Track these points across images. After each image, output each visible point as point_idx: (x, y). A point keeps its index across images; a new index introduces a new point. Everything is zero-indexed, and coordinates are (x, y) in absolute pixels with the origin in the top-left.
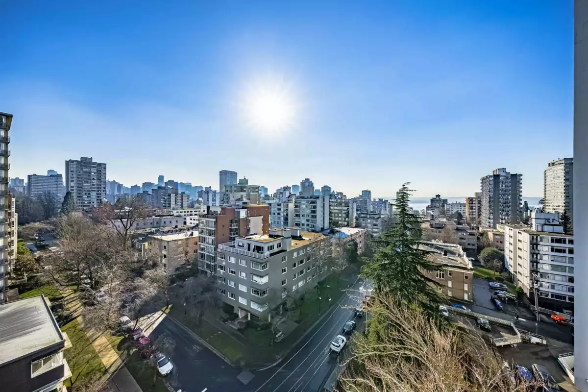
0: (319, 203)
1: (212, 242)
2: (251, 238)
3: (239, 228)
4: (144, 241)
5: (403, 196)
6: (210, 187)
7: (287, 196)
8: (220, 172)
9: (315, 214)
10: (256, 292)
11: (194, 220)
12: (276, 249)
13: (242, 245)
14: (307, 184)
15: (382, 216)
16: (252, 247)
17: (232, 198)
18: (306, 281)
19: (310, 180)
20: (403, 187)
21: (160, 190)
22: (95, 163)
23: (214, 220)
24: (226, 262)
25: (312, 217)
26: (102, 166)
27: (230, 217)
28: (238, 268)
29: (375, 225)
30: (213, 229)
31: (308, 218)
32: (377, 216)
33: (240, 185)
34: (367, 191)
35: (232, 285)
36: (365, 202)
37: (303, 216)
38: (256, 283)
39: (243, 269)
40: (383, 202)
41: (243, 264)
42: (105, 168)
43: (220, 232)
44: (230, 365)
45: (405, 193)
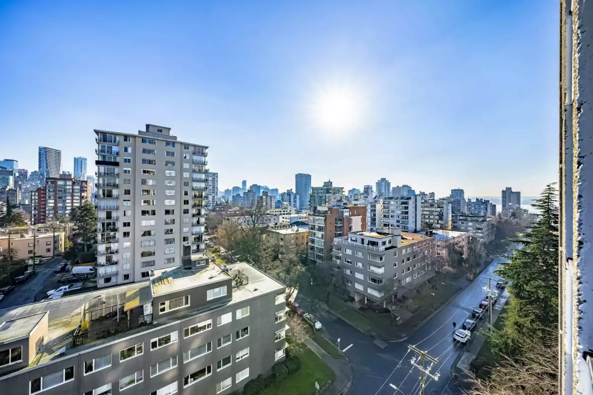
0: (411, 203)
1: (322, 237)
2: (362, 234)
3: (343, 226)
4: (262, 233)
5: (549, 196)
6: (291, 189)
7: (373, 197)
8: (296, 175)
9: (406, 215)
10: (374, 280)
11: (286, 218)
12: (388, 245)
13: (355, 239)
14: (383, 183)
15: (488, 219)
16: (366, 242)
17: (333, 200)
18: (412, 278)
19: (387, 180)
20: (548, 187)
21: (249, 193)
22: (211, 173)
23: (324, 218)
24: (343, 254)
25: (403, 218)
26: (216, 175)
27: (336, 216)
28: (354, 259)
29: (479, 229)
30: (323, 226)
31: (398, 219)
32: (482, 219)
33: (326, 188)
34: (459, 190)
35: (348, 272)
36: (459, 202)
37: (392, 216)
38: (373, 272)
39: (359, 260)
40: (483, 203)
41: (360, 255)
42: (217, 177)
43: (329, 228)
44: (364, 333)
45: (552, 194)
